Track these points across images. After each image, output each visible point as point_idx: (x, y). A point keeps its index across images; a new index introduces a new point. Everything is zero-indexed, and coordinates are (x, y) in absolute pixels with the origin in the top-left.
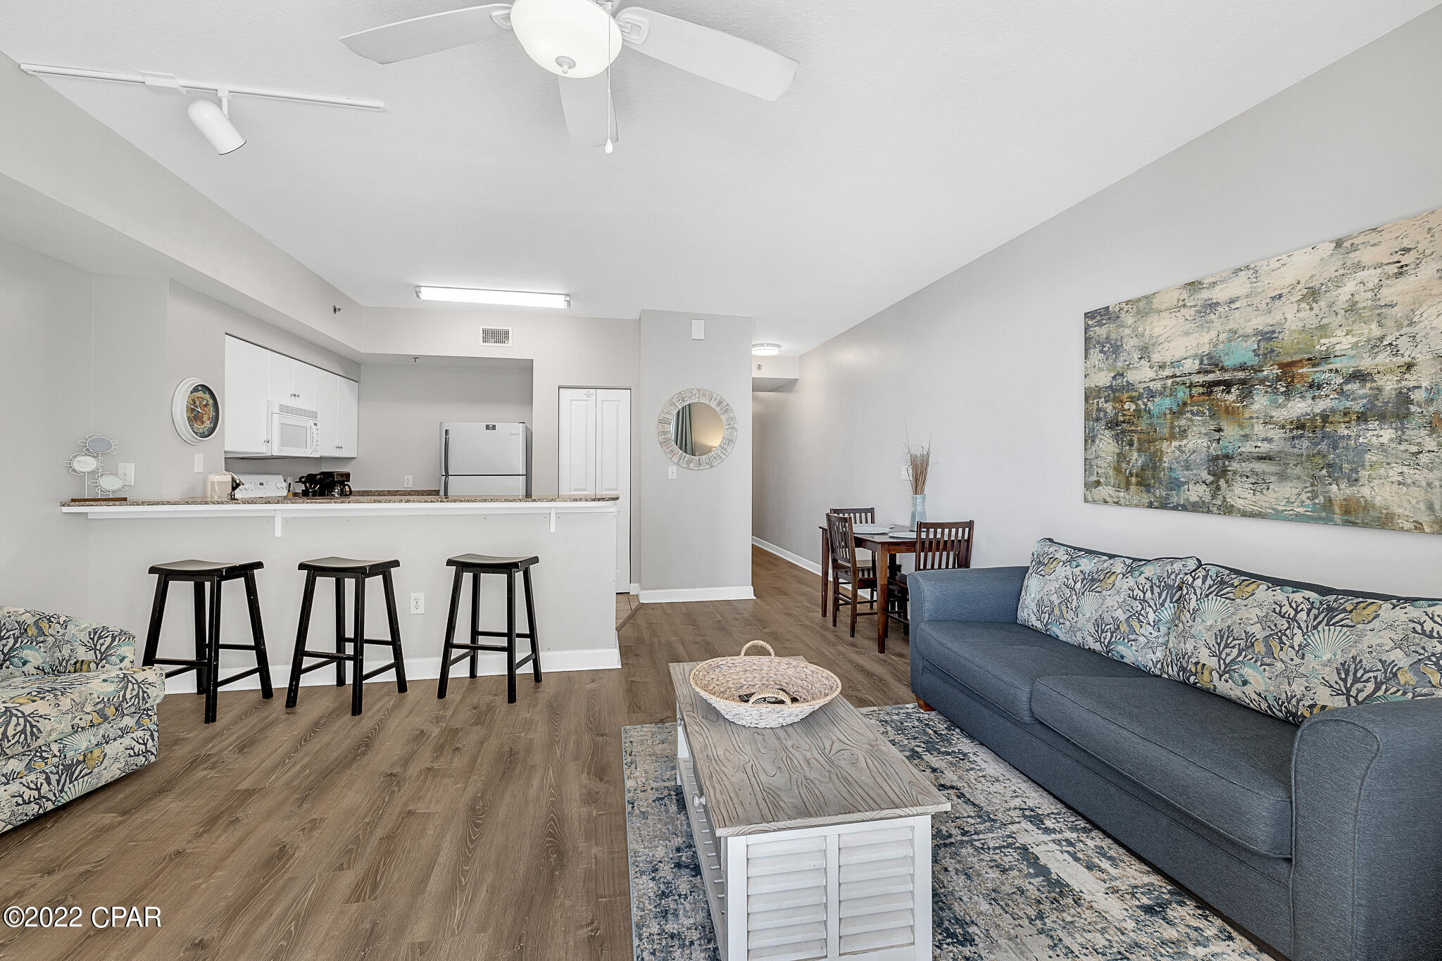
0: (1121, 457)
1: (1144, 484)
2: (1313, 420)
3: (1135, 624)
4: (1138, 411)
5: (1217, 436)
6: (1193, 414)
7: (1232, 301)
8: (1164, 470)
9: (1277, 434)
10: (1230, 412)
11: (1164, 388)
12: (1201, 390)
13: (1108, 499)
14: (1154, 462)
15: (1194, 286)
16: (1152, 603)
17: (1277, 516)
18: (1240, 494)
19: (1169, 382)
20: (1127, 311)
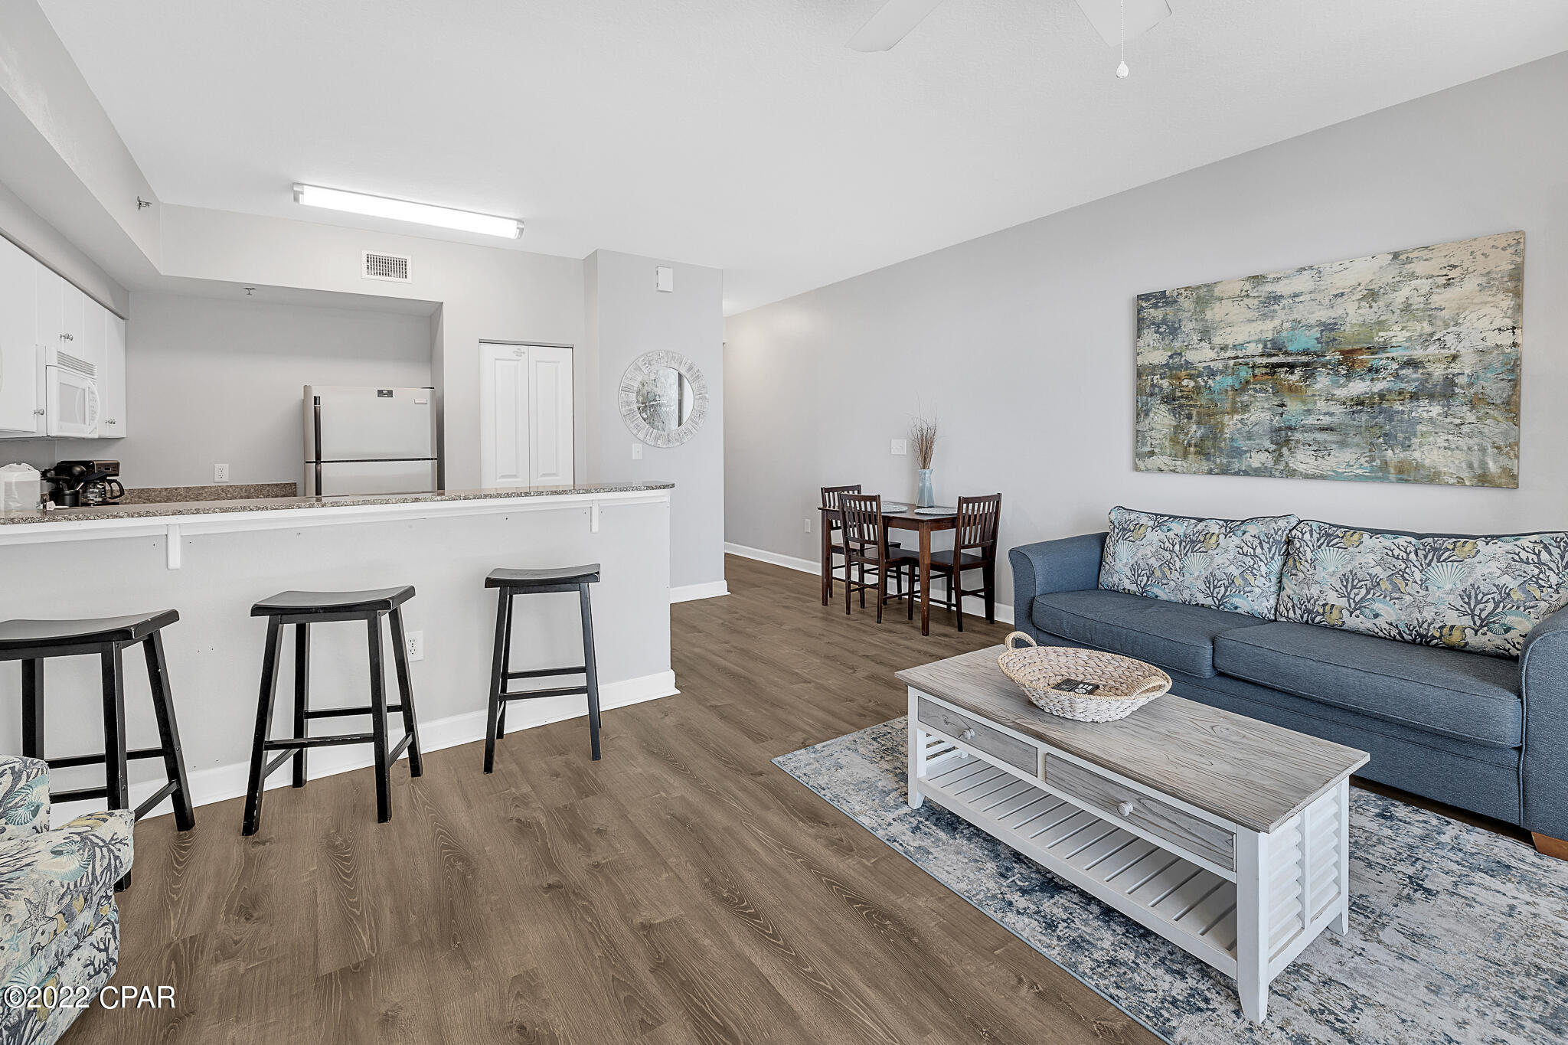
0: (1178, 429)
1: (1202, 452)
2: (1372, 398)
3: (1250, 577)
4: (1197, 389)
5: (1280, 410)
6: (1255, 390)
7: (1296, 295)
8: (1225, 440)
9: (1338, 409)
10: (1292, 390)
11: (1226, 367)
12: (1264, 370)
13: (1163, 467)
14: (1215, 433)
15: (1257, 279)
16: (1263, 558)
17: (1337, 477)
18: (1302, 459)
19: (1231, 362)
20: (1186, 297)
